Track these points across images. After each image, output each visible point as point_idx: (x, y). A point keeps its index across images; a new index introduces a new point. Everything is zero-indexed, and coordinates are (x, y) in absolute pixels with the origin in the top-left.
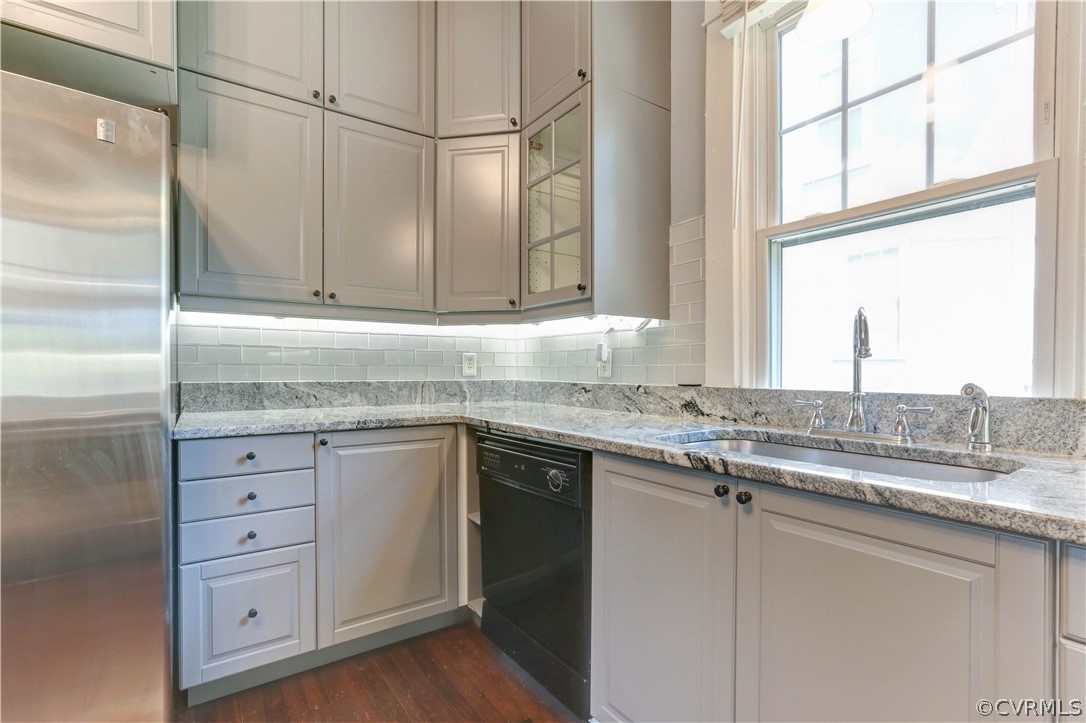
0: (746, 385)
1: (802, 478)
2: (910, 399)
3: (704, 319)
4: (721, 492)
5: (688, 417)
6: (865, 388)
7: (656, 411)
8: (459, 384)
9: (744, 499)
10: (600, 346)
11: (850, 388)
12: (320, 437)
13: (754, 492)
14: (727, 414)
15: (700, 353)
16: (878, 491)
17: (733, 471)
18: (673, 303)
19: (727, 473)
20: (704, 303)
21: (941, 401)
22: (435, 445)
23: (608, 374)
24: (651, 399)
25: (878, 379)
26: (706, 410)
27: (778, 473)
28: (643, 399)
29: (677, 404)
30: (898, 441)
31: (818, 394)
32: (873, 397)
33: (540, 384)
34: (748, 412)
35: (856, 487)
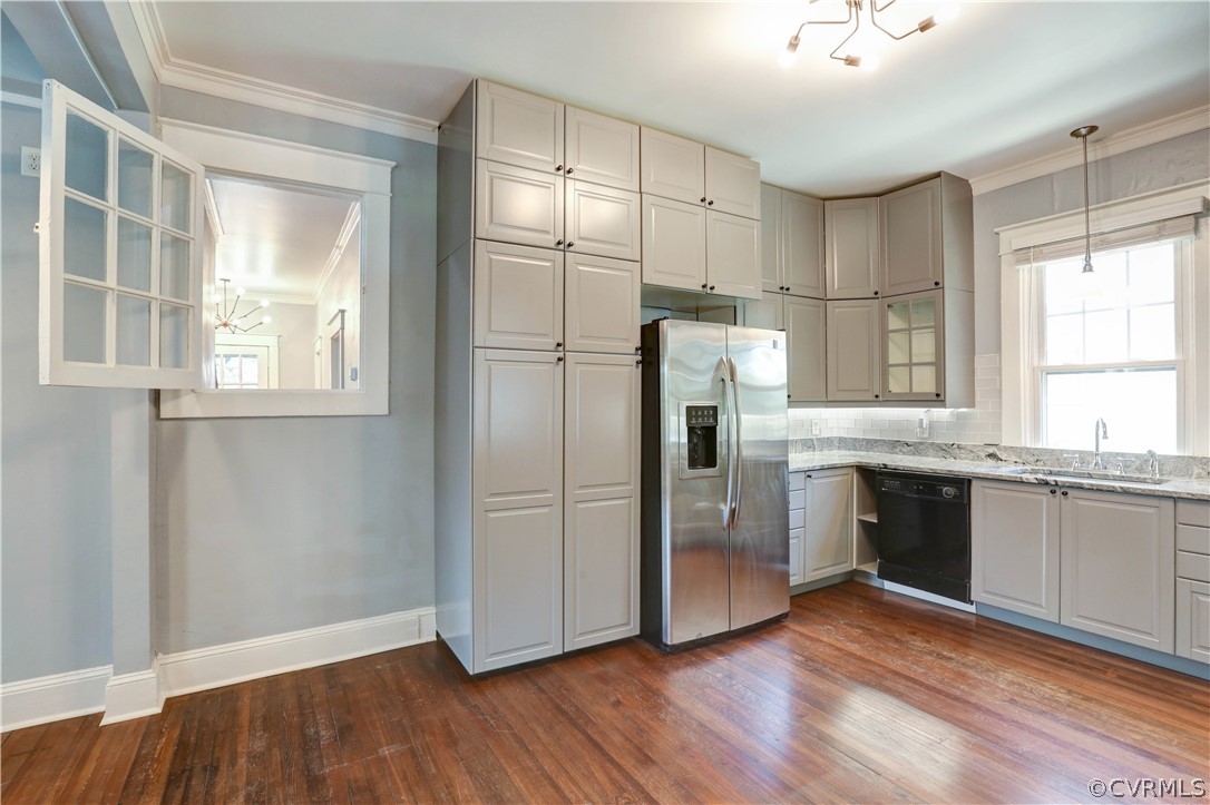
0: (1028, 446)
1: (1092, 485)
2: (1123, 455)
3: (1001, 408)
4: (1053, 492)
5: (991, 462)
6: (1101, 450)
7: (966, 458)
8: (812, 440)
9: (1065, 494)
10: (921, 420)
11: (1094, 450)
12: (808, 473)
13: (1069, 491)
14: (1018, 460)
15: (999, 427)
16: (1122, 488)
17: (1060, 484)
18: (978, 399)
19: (1057, 485)
20: (1000, 402)
21: (1137, 456)
22: (846, 477)
23: (926, 435)
24: (963, 451)
25: (1106, 447)
26: (1003, 458)
27: (1082, 484)
28: (957, 451)
29: (983, 455)
30: (1118, 473)
31: (1074, 452)
32: (1104, 454)
33: (863, 440)
34: (1032, 459)
35: (1113, 487)
